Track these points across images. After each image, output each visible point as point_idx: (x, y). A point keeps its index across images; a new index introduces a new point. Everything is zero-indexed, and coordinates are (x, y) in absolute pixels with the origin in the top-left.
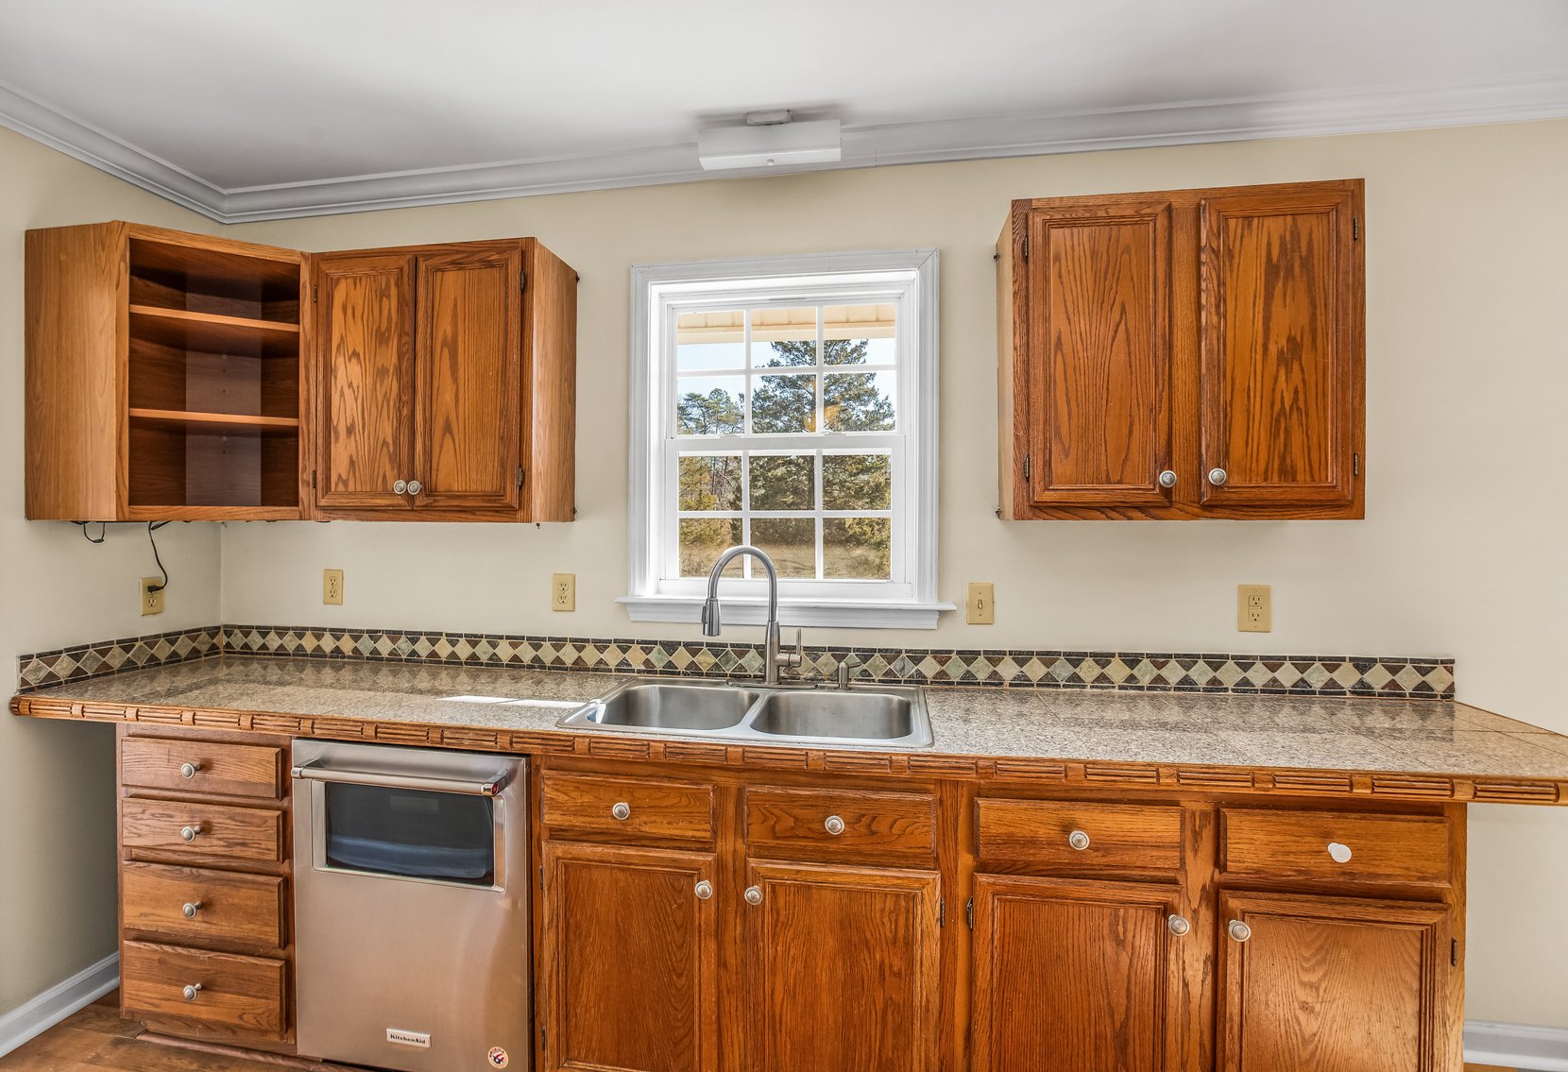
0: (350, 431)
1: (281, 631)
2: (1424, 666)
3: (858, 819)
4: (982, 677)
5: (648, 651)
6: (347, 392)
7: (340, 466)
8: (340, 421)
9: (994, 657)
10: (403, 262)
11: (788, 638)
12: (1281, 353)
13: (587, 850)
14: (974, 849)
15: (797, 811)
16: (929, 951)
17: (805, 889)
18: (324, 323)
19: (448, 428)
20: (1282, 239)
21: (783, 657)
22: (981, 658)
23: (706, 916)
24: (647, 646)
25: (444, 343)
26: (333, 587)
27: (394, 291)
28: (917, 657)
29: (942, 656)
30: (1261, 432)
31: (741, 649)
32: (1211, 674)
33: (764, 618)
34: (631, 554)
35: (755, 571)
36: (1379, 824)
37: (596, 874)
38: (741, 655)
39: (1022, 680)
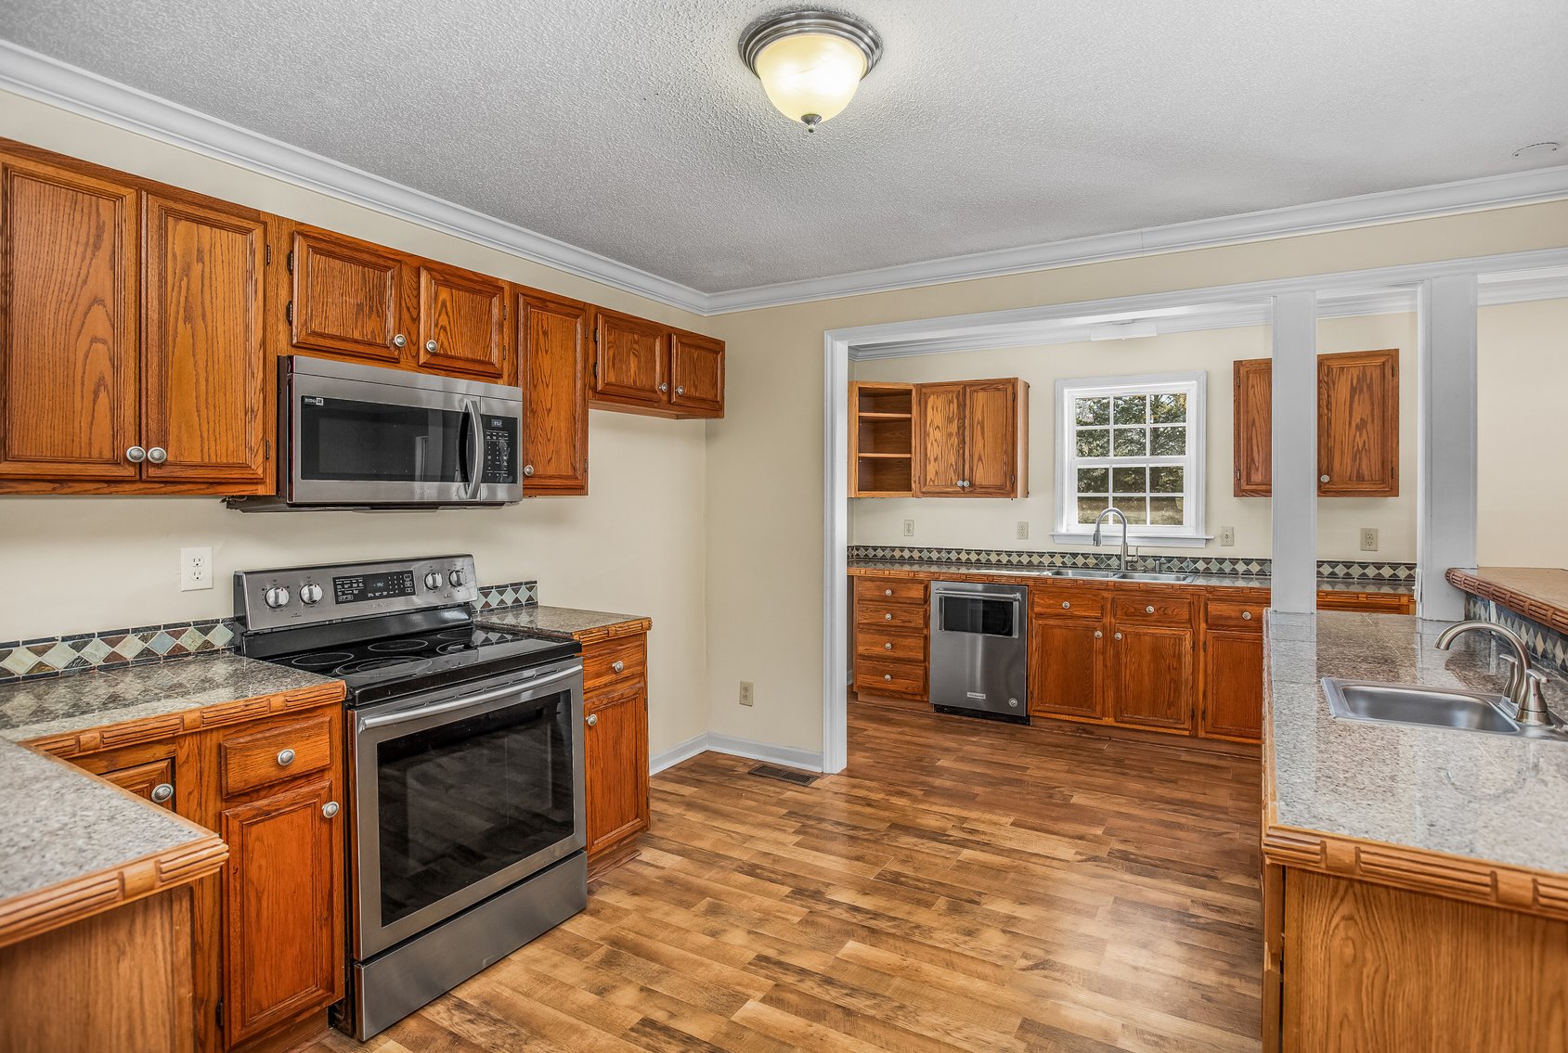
0: (936, 460)
1: (884, 548)
3: (1160, 609)
4: (1227, 570)
5: (1063, 557)
6: (935, 444)
7: (931, 475)
8: (931, 455)
9: (1234, 561)
10: (960, 388)
11: (1132, 551)
12: (1357, 426)
13: (1051, 622)
14: (1207, 622)
15: (1135, 606)
16: (1188, 659)
17: (1138, 635)
18: (923, 414)
19: (980, 459)
20: (1358, 376)
21: (1130, 558)
22: (1227, 561)
23: (1098, 645)
24: (1063, 555)
25: (978, 423)
26: (909, 529)
27: (955, 401)
28: (1195, 560)
29: (1207, 560)
31: (1109, 557)
32: (1346, 570)
33: (1120, 542)
34: (1057, 513)
35: (1116, 521)
37: (1054, 630)
38: (1109, 559)
39: (1248, 573)
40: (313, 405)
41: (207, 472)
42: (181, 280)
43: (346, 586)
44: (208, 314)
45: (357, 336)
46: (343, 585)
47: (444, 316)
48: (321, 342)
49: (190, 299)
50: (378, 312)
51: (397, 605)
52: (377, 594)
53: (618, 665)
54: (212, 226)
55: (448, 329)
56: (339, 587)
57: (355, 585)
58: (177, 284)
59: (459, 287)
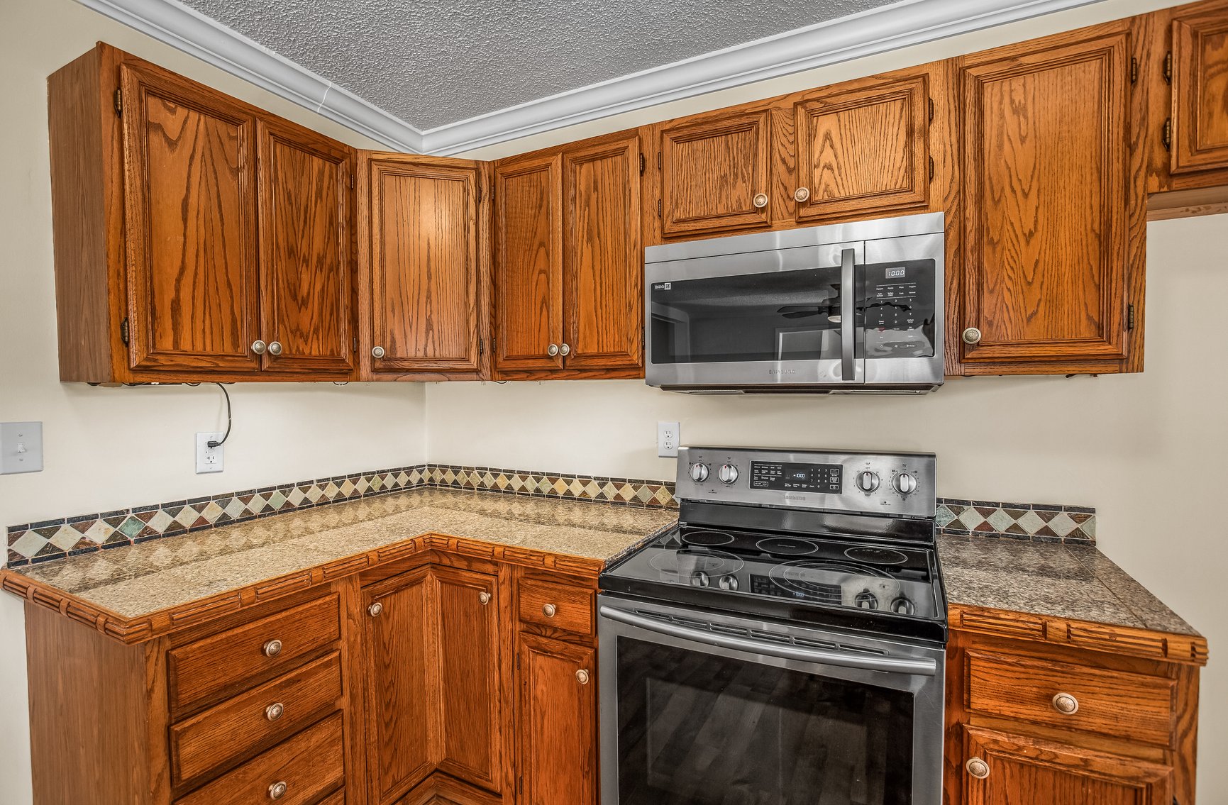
40: (663, 290)
41: (599, 360)
42: (585, 210)
43: (764, 472)
44: (602, 232)
45: (721, 210)
46: (760, 470)
47: (828, 151)
48: (684, 227)
49: (590, 224)
50: (743, 176)
51: (810, 500)
52: (795, 485)
53: (1069, 701)
54: (601, 159)
55: (835, 166)
56: (756, 471)
57: (772, 472)
58: (582, 215)
59: (848, 108)
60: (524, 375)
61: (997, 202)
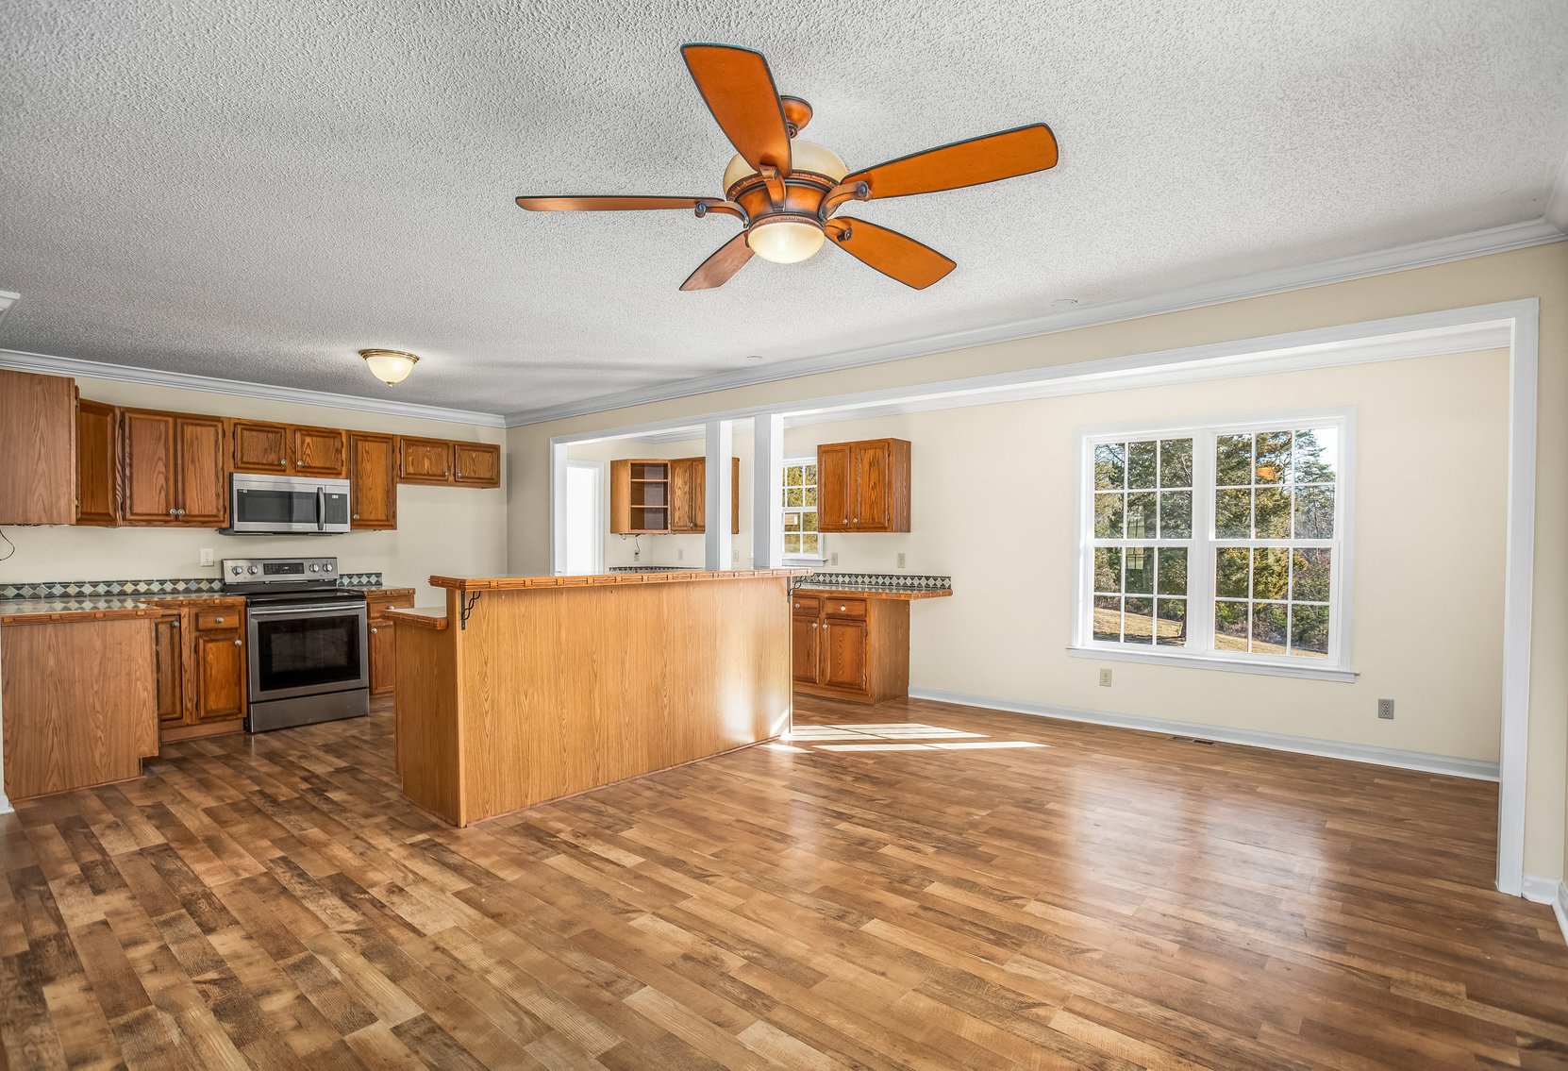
0: (678, 509)
2: (943, 579)
6: (678, 498)
7: (676, 519)
8: (677, 506)
10: (689, 463)
12: (872, 487)
18: (673, 478)
20: (872, 456)
27: (688, 470)
30: (868, 507)
36: (852, 603)
39: (844, 582)
40: (243, 493)
41: (206, 518)
42: (190, 448)
45: (265, 462)
46: (267, 567)
47: (308, 449)
49: (194, 454)
50: (275, 450)
52: (284, 572)
54: (201, 426)
55: (311, 455)
57: (274, 567)
58: (188, 450)
59: (316, 436)
60: (145, 523)
61: (361, 478)
